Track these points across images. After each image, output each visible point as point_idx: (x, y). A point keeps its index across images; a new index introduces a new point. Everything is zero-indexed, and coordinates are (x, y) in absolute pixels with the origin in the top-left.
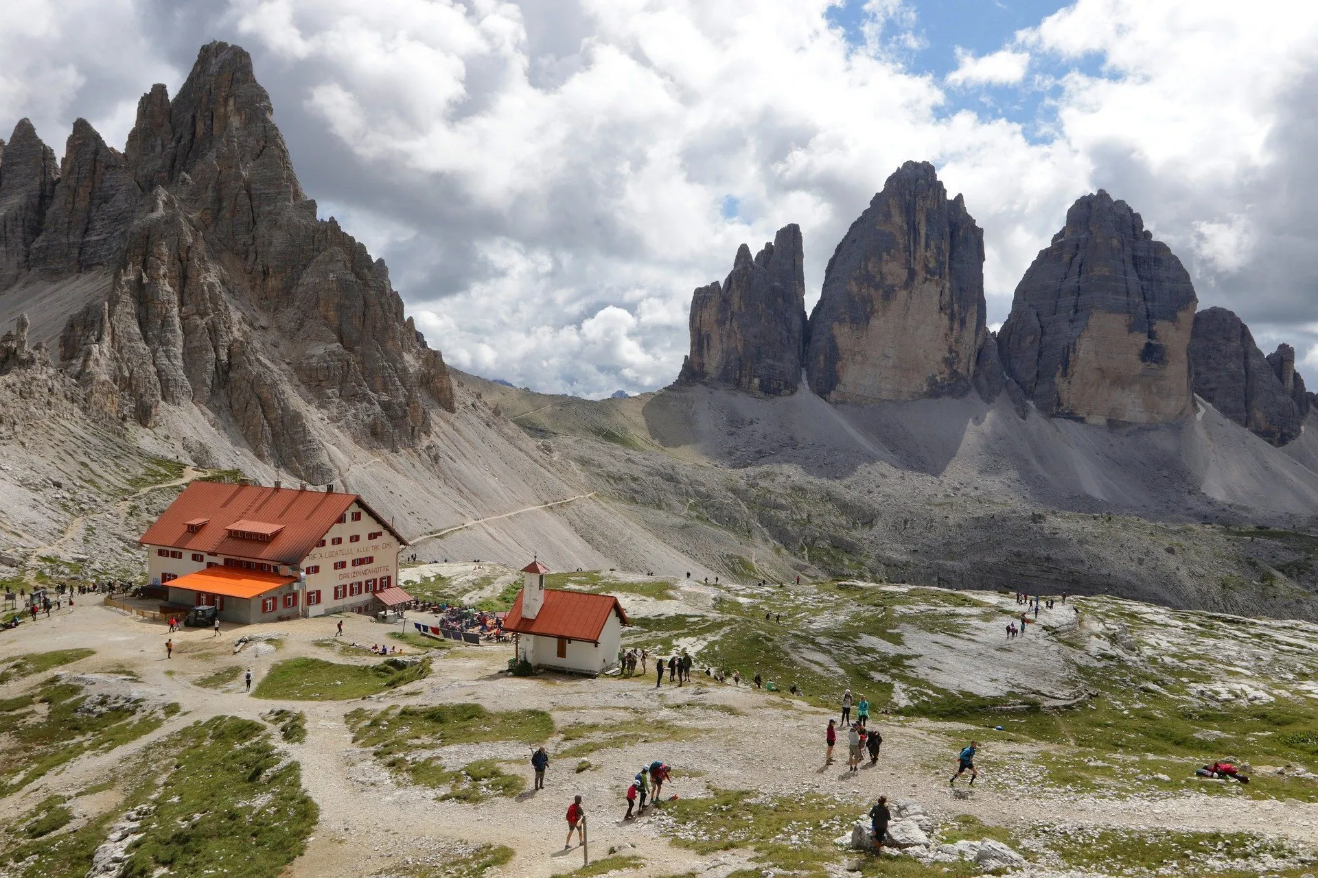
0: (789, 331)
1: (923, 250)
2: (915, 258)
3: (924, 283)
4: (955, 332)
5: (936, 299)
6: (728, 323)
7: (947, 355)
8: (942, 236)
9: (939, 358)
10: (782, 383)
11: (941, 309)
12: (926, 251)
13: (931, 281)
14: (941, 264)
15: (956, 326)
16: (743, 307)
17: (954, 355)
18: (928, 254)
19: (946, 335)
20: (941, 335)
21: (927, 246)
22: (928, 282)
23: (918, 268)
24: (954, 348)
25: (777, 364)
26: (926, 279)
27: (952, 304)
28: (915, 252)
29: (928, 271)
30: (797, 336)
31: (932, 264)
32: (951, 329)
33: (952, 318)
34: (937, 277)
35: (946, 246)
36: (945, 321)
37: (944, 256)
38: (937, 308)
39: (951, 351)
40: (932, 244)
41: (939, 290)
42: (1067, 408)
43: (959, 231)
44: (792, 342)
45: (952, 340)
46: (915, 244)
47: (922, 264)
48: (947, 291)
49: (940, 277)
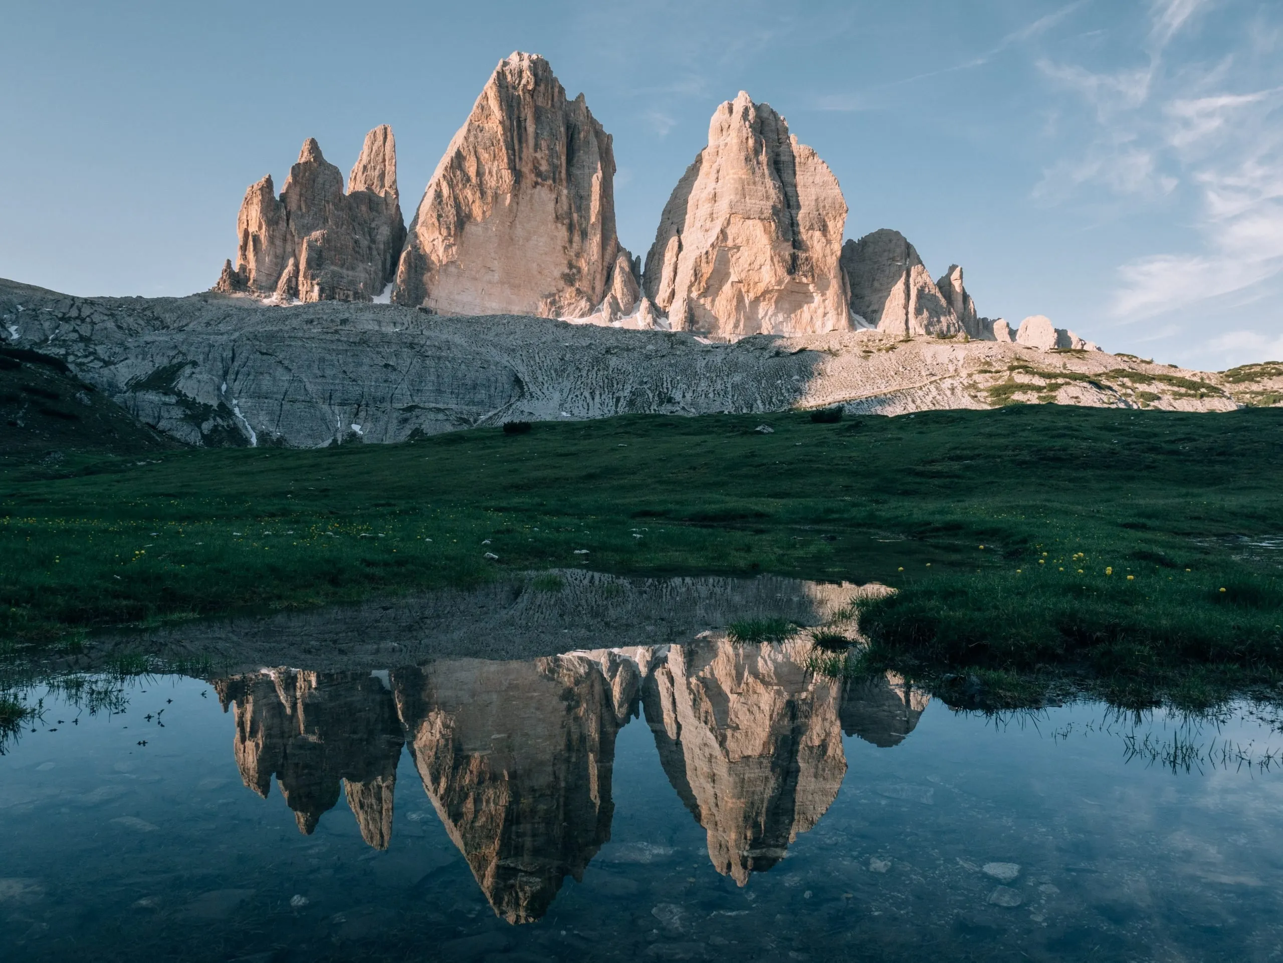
0: (373, 241)
1: (531, 150)
2: (520, 159)
3: (534, 187)
4: (574, 245)
5: (551, 206)
6: (283, 224)
7: (567, 271)
8: (553, 136)
9: (557, 273)
10: (351, 293)
11: (557, 217)
12: (536, 151)
13: (543, 186)
14: (555, 168)
15: (577, 238)
16: (303, 206)
17: (574, 270)
18: (538, 155)
19: (565, 248)
20: (559, 248)
21: (537, 147)
22: (539, 187)
23: (526, 170)
24: (574, 262)
25: (345, 272)
26: (536, 183)
27: (571, 213)
28: (521, 151)
29: (539, 174)
30: (382, 246)
31: (544, 167)
32: (571, 241)
33: (571, 228)
34: (550, 182)
35: (560, 147)
36: (563, 232)
37: (559, 158)
38: (552, 217)
39: (571, 266)
40: (544, 144)
41: (554, 196)
42: (703, 327)
43: (579, 133)
44: (375, 253)
45: (572, 254)
46: (520, 142)
47: (530, 165)
48: (564, 198)
49: (554, 181)
